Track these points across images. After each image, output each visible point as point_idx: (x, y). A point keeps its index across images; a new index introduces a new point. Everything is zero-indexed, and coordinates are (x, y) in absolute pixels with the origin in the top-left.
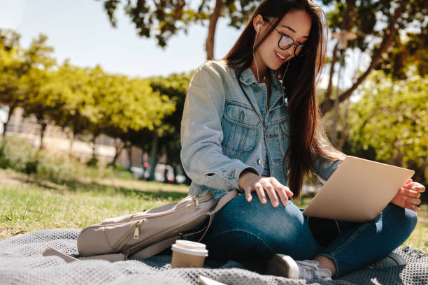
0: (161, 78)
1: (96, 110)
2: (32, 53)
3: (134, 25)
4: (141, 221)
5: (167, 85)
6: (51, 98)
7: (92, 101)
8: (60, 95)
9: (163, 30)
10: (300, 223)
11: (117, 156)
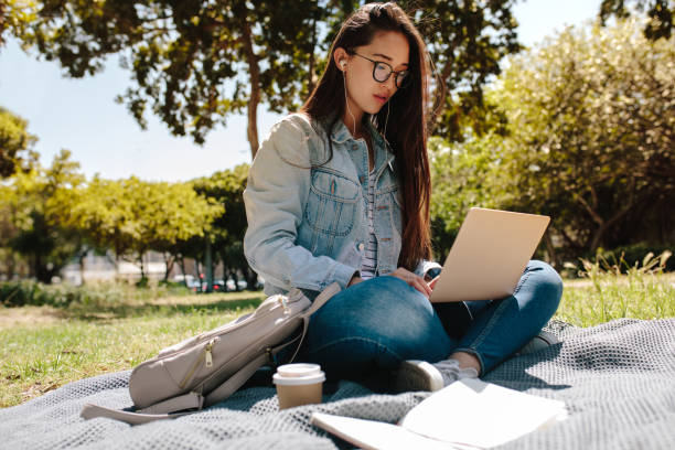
0: (203, 178)
1: (138, 225)
2: (56, 172)
3: (165, 124)
4: (212, 341)
5: (212, 185)
6: (84, 219)
7: (132, 215)
8: (94, 214)
9: (198, 125)
10: (430, 314)
11: (168, 272)
